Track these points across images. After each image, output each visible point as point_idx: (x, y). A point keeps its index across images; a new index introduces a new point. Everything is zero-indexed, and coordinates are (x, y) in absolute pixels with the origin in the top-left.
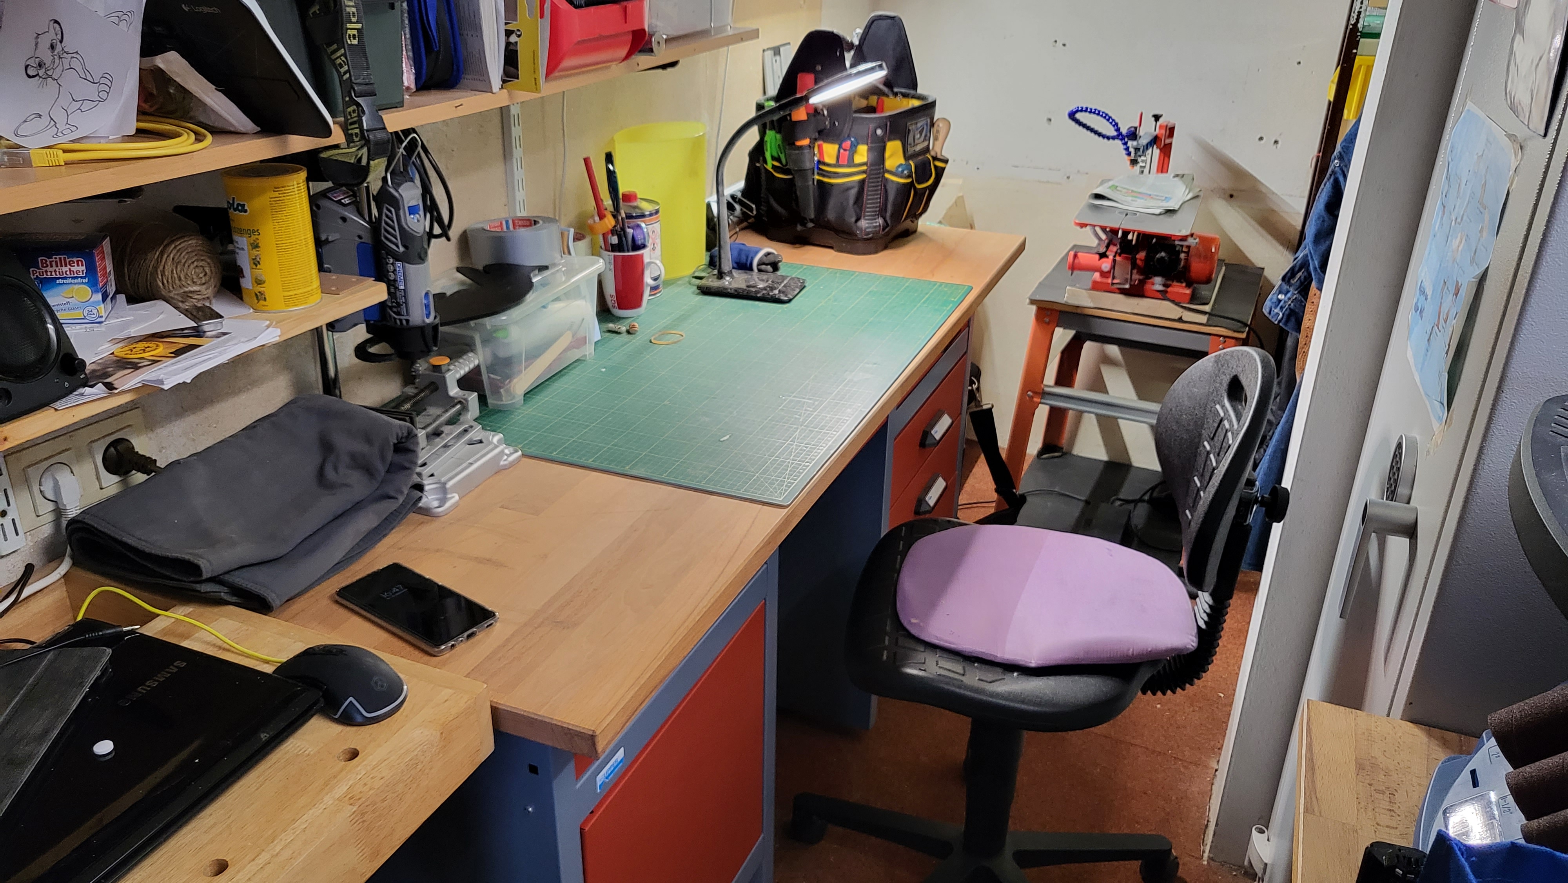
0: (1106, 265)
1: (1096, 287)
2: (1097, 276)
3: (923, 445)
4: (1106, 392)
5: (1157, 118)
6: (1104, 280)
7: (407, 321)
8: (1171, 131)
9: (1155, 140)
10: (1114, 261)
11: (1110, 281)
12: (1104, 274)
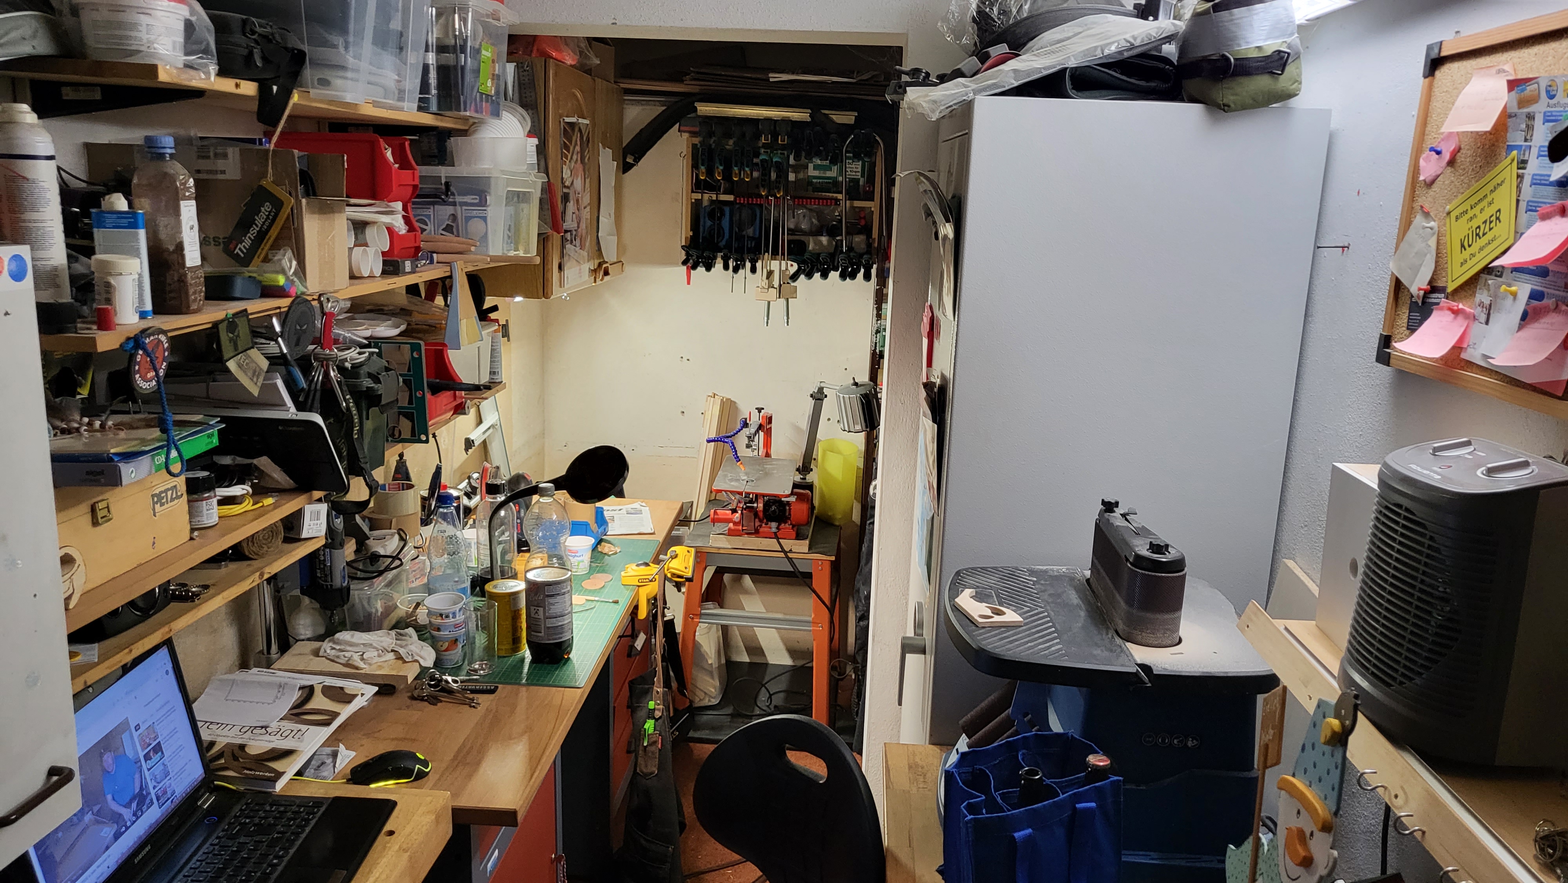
0: (737, 516)
1: (731, 533)
2: (731, 525)
3: (629, 655)
4: (744, 609)
5: (760, 410)
6: (737, 527)
7: (331, 586)
8: (770, 420)
9: (760, 427)
10: (742, 513)
11: (740, 528)
12: (735, 523)
